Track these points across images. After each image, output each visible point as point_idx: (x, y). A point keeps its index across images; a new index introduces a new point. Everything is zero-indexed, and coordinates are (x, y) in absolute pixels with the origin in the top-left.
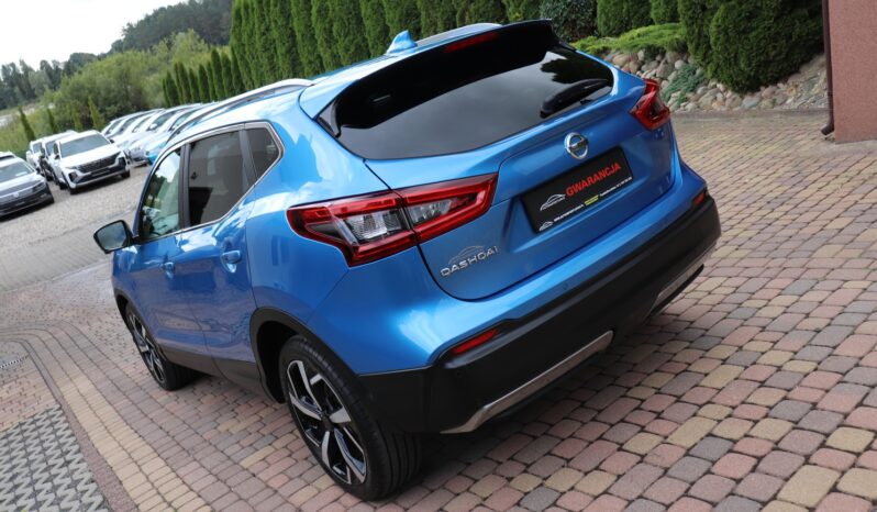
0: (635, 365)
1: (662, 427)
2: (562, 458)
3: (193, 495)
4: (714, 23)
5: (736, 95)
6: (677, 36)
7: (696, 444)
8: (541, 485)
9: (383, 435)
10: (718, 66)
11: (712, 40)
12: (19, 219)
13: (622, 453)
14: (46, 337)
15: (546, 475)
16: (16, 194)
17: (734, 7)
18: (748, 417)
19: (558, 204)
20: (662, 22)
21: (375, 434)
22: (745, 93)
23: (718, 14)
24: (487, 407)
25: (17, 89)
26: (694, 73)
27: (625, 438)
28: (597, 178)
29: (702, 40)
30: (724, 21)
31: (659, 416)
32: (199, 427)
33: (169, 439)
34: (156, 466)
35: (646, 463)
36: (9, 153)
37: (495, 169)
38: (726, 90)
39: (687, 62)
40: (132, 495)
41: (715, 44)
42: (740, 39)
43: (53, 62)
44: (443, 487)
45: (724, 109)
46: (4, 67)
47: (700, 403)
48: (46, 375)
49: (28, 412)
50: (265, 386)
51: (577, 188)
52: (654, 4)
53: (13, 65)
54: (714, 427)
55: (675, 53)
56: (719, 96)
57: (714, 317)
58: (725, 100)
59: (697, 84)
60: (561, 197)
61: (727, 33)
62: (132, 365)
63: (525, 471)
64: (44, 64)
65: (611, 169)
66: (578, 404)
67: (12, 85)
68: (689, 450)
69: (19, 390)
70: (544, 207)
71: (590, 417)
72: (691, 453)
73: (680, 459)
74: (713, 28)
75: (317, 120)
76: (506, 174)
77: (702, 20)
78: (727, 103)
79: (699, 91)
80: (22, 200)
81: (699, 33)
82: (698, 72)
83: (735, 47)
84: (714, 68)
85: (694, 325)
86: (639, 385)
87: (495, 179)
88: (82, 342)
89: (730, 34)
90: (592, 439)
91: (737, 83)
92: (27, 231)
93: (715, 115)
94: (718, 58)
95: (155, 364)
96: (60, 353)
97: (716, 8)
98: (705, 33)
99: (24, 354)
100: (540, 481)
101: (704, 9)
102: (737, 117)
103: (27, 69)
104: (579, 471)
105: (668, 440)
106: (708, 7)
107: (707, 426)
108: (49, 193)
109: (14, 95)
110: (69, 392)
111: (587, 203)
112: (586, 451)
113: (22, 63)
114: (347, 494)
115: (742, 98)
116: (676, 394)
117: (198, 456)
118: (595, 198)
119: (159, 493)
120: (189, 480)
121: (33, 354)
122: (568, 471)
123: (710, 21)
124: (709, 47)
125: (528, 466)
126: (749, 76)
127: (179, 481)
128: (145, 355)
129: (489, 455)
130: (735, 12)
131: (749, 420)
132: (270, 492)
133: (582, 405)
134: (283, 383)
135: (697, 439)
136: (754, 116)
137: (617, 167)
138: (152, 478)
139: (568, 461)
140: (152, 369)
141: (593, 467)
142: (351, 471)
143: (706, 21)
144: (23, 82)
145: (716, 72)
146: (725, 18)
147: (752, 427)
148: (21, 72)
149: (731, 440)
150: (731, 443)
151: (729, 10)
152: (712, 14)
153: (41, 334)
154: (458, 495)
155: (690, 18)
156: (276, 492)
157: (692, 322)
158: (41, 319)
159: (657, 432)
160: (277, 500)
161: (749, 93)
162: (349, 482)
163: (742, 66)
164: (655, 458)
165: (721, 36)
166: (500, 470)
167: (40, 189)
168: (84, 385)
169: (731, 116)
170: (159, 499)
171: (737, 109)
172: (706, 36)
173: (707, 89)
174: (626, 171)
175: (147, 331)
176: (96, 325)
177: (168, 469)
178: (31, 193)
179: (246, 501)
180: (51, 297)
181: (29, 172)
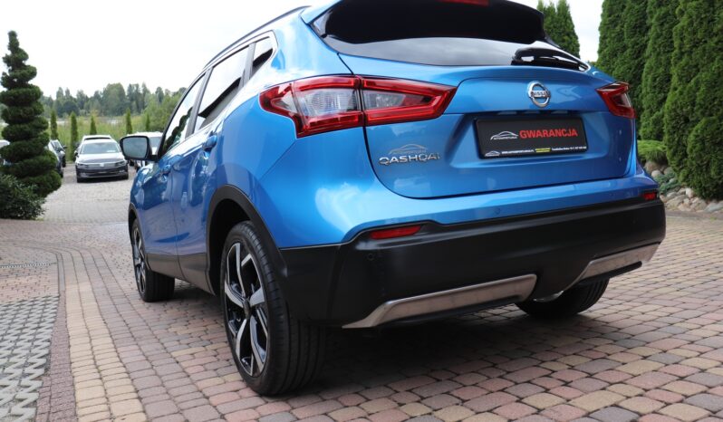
0: (555, 348)
1: (568, 392)
2: (459, 398)
3: (121, 364)
4: (694, 133)
5: (703, 202)
6: (659, 148)
7: (598, 410)
8: (430, 414)
9: (289, 319)
10: (690, 172)
11: (689, 147)
12: (98, 184)
13: (520, 404)
14: (76, 254)
15: (437, 408)
16: (102, 164)
17: (714, 121)
18: (660, 399)
19: (509, 140)
20: (648, 138)
21: (282, 317)
22: (711, 200)
23: (699, 126)
24: (390, 303)
25: (134, 103)
26: (668, 181)
27: (527, 394)
28: (552, 133)
29: (680, 148)
30: (702, 131)
31: (566, 384)
32: (154, 326)
33: (126, 328)
34: (103, 343)
35: (542, 415)
36: (109, 136)
37: (455, 84)
38: (694, 196)
39: (663, 173)
40: (72, 356)
41: (691, 151)
42: (715, 150)
43: (166, 90)
44: (336, 399)
45: (688, 210)
46: (130, 86)
47: (611, 381)
48: (62, 276)
49: (34, 295)
50: (208, 273)
51: (531, 134)
52: (643, 124)
53: (137, 86)
54: (621, 401)
55: (654, 164)
56: (687, 201)
57: (643, 328)
58: (691, 204)
59: (668, 189)
60: (514, 136)
61: (703, 143)
62: (128, 282)
63: (418, 402)
64: (159, 90)
65: (568, 132)
66: (490, 365)
67: (132, 100)
68: (589, 413)
69: (37, 281)
70: (495, 137)
71: (499, 374)
72: (591, 415)
73: (579, 418)
74: (692, 137)
75: (310, 25)
76: (465, 91)
77: (684, 131)
78: (692, 206)
79: (669, 195)
80: (106, 170)
81: (678, 142)
82: (671, 181)
83: (708, 156)
84: (686, 173)
85: (621, 331)
86: (554, 360)
87: (453, 91)
88: (100, 263)
89: (707, 144)
90: (493, 390)
91: (705, 189)
92: (101, 192)
93: (679, 213)
94: (692, 165)
95: (141, 276)
96: (80, 266)
97: (698, 121)
98: (684, 142)
99: (56, 261)
100: (429, 410)
101: (687, 121)
102: (699, 217)
103: (146, 91)
104: (472, 410)
105: (570, 402)
106: (691, 119)
107: (614, 399)
108: (127, 171)
109: (131, 107)
110: (71, 290)
111: (539, 150)
112: (484, 397)
113: (144, 86)
114: (249, 389)
115: (707, 203)
116: (589, 371)
117: (140, 343)
118: (547, 150)
119: (94, 359)
120: (122, 355)
121: (60, 264)
122: (460, 408)
123: (690, 132)
124: (685, 155)
125: (423, 398)
126: (717, 184)
127: (116, 354)
128: (137, 267)
129: (390, 385)
130: (715, 126)
131: (662, 401)
132: (184, 375)
133: (494, 366)
134: (222, 271)
135: (601, 406)
136: (716, 219)
137: (574, 133)
138: (95, 349)
139: (464, 401)
140: (139, 281)
141: (487, 409)
142: (255, 360)
143: (687, 132)
144: (140, 100)
145: (687, 177)
146: (704, 129)
147: (663, 407)
148: (141, 92)
149: (637, 413)
150: (637, 415)
151: (708, 123)
152: (694, 126)
153: (74, 252)
154: (347, 407)
155: (673, 127)
156: (189, 376)
157: (620, 329)
158: (80, 243)
159: (562, 395)
160: (187, 381)
161: (714, 201)
162: (251, 374)
163: (713, 173)
164: (552, 413)
165: (698, 145)
166: (396, 397)
167: (120, 165)
168: (85, 287)
169: (694, 216)
170: (92, 362)
171: (701, 211)
172: (684, 146)
173: (676, 195)
174: (582, 139)
175: (142, 244)
176: (116, 255)
177: (113, 346)
178: (113, 167)
179: (160, 377)
180: (95, 233)
181: (117, 152)
